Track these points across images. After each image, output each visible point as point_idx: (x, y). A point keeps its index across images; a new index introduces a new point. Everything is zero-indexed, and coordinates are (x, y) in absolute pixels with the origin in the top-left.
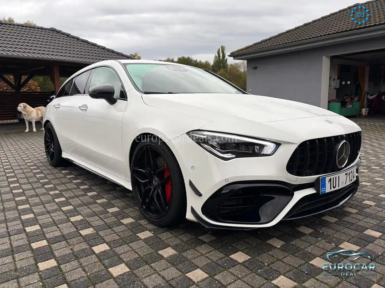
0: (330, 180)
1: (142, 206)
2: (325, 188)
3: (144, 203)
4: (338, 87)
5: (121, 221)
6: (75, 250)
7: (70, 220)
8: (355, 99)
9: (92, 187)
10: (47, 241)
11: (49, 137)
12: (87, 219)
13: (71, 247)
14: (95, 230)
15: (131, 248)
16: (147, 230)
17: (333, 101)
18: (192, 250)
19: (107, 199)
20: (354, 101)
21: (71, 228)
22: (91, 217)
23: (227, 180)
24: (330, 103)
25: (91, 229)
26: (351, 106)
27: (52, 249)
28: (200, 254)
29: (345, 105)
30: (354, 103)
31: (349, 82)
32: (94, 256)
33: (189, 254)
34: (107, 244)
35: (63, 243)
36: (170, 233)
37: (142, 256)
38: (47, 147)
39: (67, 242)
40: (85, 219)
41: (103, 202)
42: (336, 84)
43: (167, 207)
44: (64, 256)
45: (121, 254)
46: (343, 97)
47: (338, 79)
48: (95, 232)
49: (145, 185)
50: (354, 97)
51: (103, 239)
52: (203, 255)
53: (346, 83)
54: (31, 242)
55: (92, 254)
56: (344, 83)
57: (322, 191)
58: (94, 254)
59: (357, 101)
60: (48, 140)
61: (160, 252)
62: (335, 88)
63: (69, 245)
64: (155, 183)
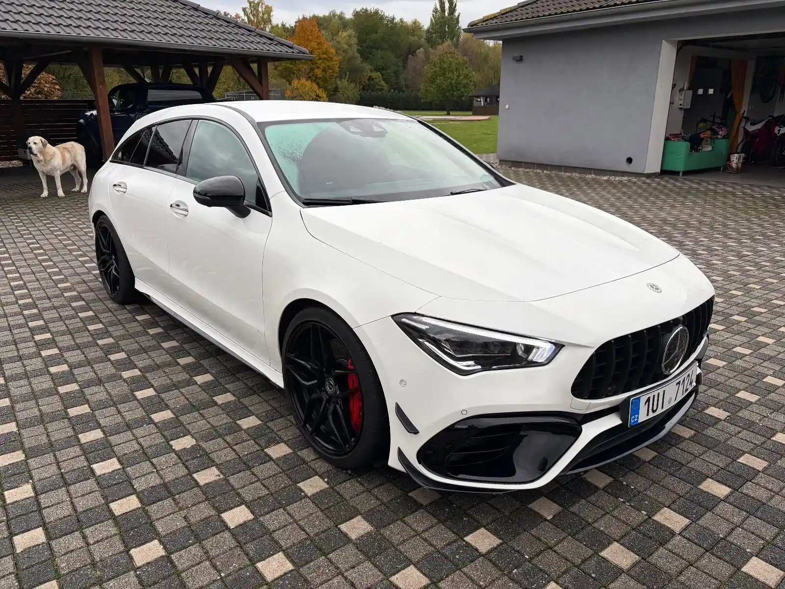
0: (648, 400)
1: (304, 426)
2: (637, 416)
3: (308, 420)
4: (689, 107)
5: (266, 450)
6: (192, 520)
7: (171, 446)
8: (720, 133)
9: (201, 362)
10: (138, 497)
11: (105, 244)
12: (204, 445)
13: (184, 513)
14: (221, 472)
15: (290, 516)
16: (316, 474)
17: (676, 136)
18: (399, 522)
19: (234, 395)
20: (717, 138)
21: (176, 466)
22: (210, 440)
23: (464, 412)
24: (669, 141)
25: (214, 470)
26: (710, 148)
27: (149, 517)
28: (413, 533)
29: (698, 146)
30: (716, 141)
31: (711, 91)
32: (227, 535)
33: (394, 532)
34: (248, 507)
35: (168, 503)
36: (358, 482)
37: (312, 535)
38: (103, 263)
39: (174, 500)
40: (199, 445)
41: (227, 401)
42: (685, 99)
43: (353, 439)
44: (174, 533)
45: (274, 531)
46: (697, 124)
47: (689, 89)
48: (222, 476)
49: (310, 389)
50: (719, 128)
51: (239, 495)
52: (419, 535)
53: (706, 92)
54: (110, 499)
55: (224, 531)
56: (701, 91)
57: (631, 421)
58: (227, 529)
59: (724, 137)
60: (104, 250)
61: (343, 527)
62: (681, 108)
63: (181, 509)
64: (330, 389)
